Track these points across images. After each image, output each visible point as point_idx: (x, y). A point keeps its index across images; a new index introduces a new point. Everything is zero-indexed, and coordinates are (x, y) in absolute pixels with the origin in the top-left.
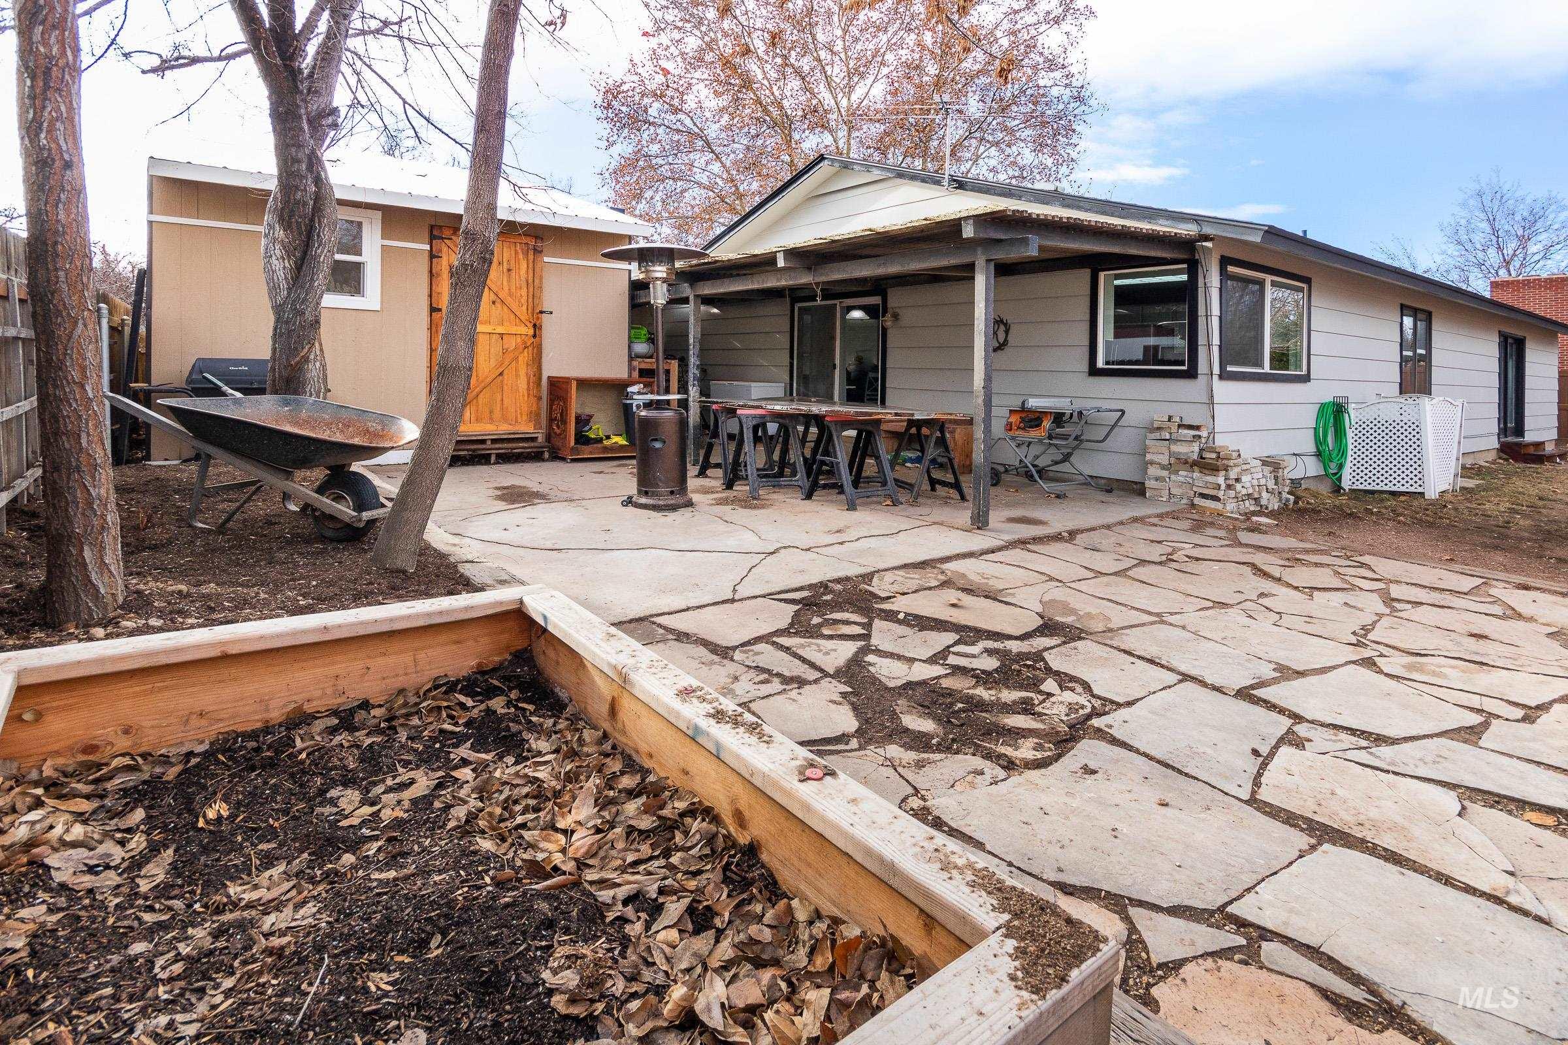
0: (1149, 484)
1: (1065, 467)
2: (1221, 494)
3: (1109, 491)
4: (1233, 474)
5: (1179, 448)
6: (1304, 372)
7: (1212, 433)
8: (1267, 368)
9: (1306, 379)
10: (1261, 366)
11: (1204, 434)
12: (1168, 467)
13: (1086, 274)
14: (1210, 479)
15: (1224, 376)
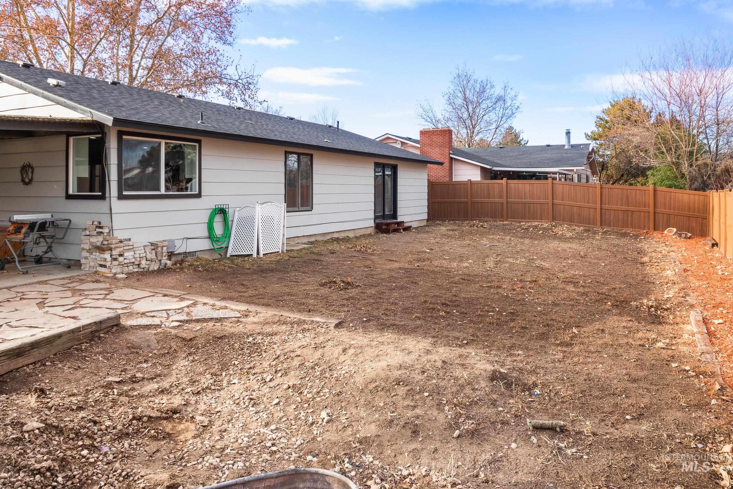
0: (83, 261)
1: (50, 255)
2: (108, 264)
3: (69, 267)
4: (115, 252)
5: (93, 240)
6: (197, 192)
7: (111, 230)
8: (163, 191)
9: (199, 196)
10: (158, 189)
11: (106, 230)
12: (89, 251)
13: (64, 137)
14: (102, 256)
15: (121, 197)
